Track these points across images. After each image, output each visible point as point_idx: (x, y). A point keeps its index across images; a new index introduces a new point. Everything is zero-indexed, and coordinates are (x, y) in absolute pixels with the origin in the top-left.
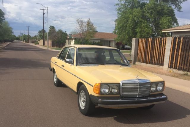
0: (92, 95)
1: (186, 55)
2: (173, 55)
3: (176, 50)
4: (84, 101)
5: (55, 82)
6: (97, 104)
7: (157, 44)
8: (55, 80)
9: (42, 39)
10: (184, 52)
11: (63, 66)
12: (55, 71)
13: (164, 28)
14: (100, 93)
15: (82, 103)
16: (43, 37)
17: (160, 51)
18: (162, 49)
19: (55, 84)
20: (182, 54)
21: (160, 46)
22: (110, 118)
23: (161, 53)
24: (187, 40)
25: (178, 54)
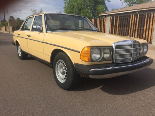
0: (76, 64)
1: (122, 29)
2: (112, 30)
3: (114, 26)
4: (63, 73)
5: (20, 56)
6: (89, 75)
7: (99, 23)
8: (20, 53)
9: (4, 26)
10: (120, 27)
11: (29, 36)
12: (19, 44)
13: (100, 13)
14: (91, 60)
15: (60, 74)
16: (4, 24)
17: (101, 28)
18: (103, 27)
19: (20, 58)
20: (119, 28)
21: (101, 24)
22: (96, 89)
23: (102, 29)
24: (122, 18)
25: (116, 29)
